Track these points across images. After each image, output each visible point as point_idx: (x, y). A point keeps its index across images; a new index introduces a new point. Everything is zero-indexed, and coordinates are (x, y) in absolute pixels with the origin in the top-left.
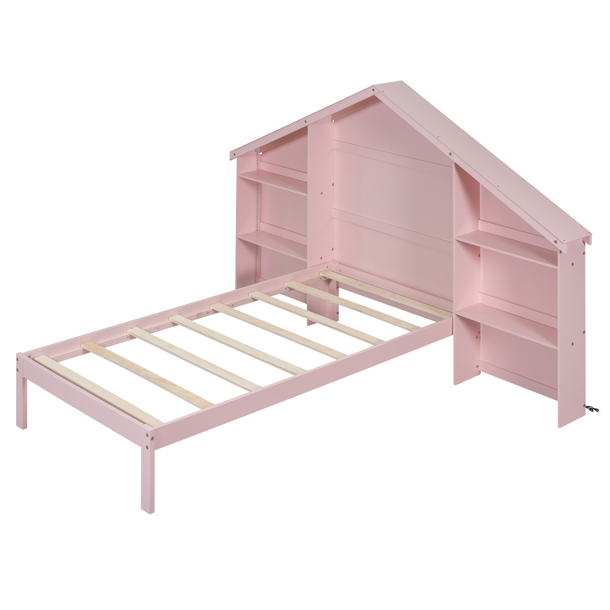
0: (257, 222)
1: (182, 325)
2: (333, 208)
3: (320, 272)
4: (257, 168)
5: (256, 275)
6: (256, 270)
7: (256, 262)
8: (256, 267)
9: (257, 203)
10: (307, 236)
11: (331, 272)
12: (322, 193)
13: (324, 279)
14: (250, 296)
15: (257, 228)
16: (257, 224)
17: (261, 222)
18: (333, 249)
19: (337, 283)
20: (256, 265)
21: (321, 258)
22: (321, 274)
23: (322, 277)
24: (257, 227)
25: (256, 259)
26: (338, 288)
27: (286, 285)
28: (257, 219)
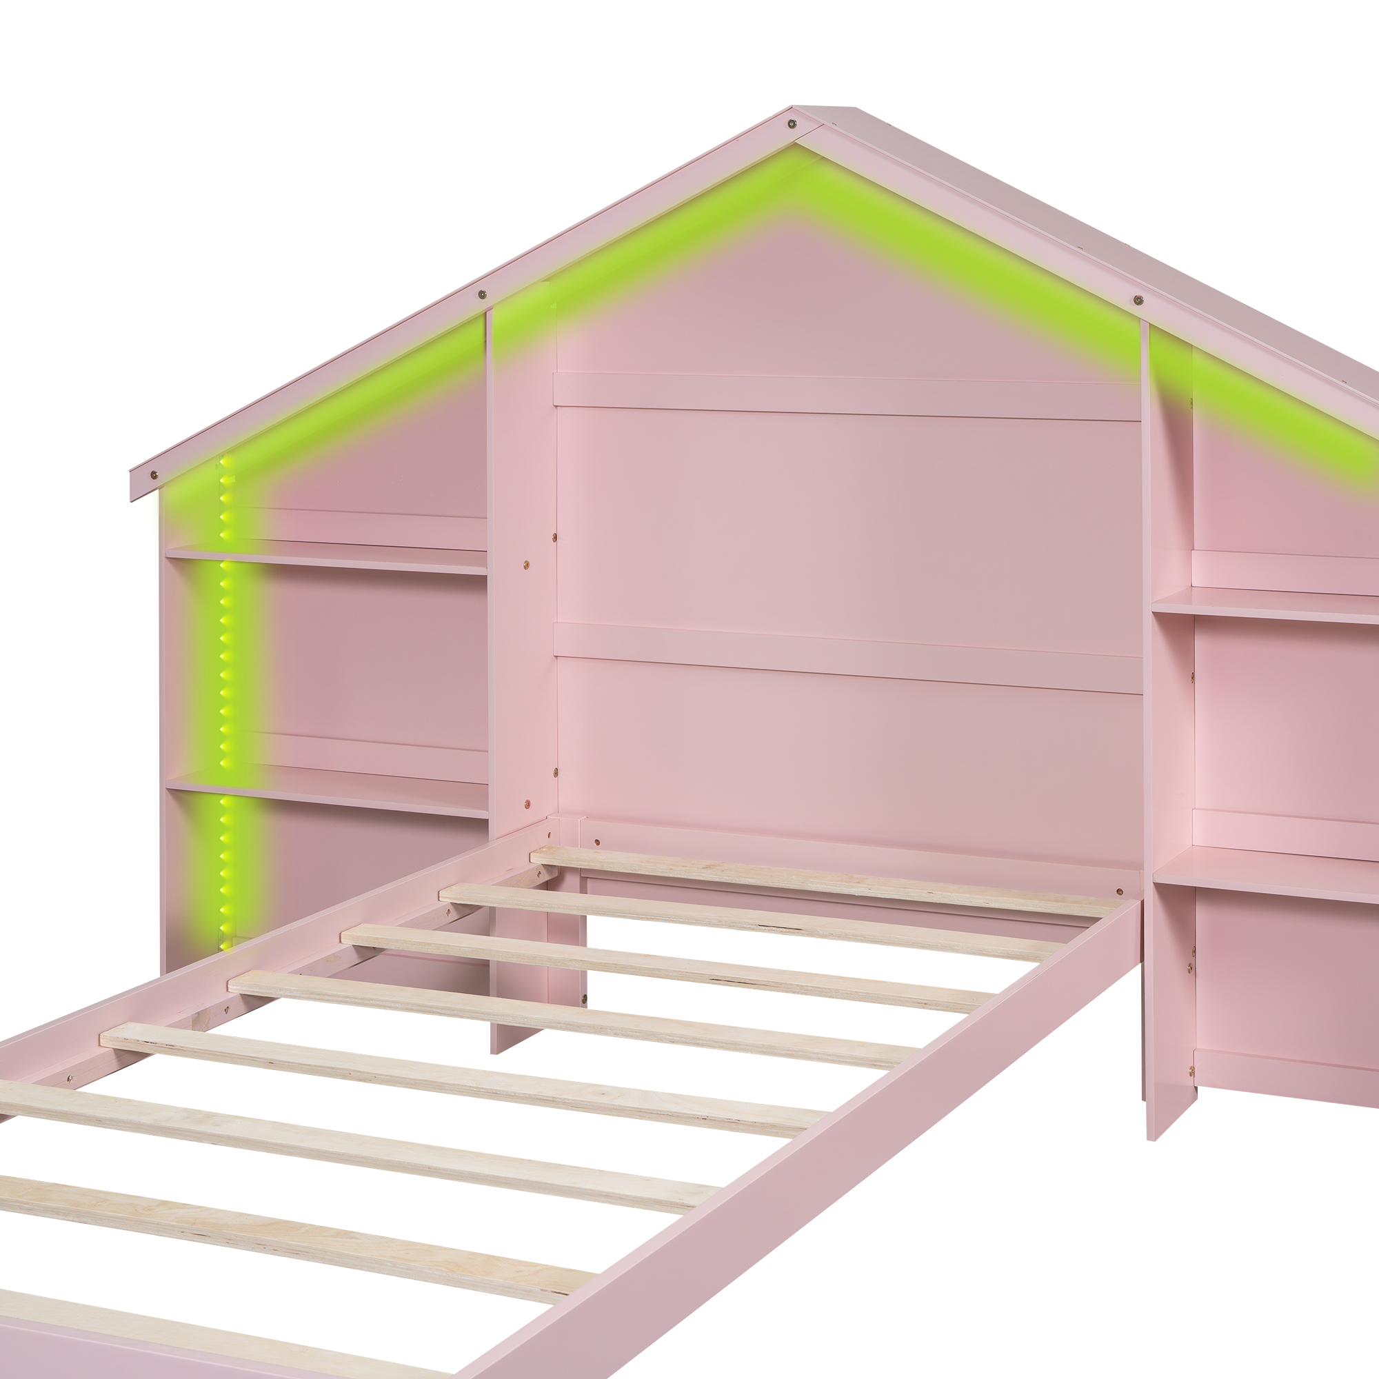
1: (171, 1049)
2: (558, 622)
3: (533, 851)
12: (527, 566)
14: (348, 942)
18: (556, 774)
21: (528, 805)
22: (537, 860)
23: (543, 870)
27: (448, 897)
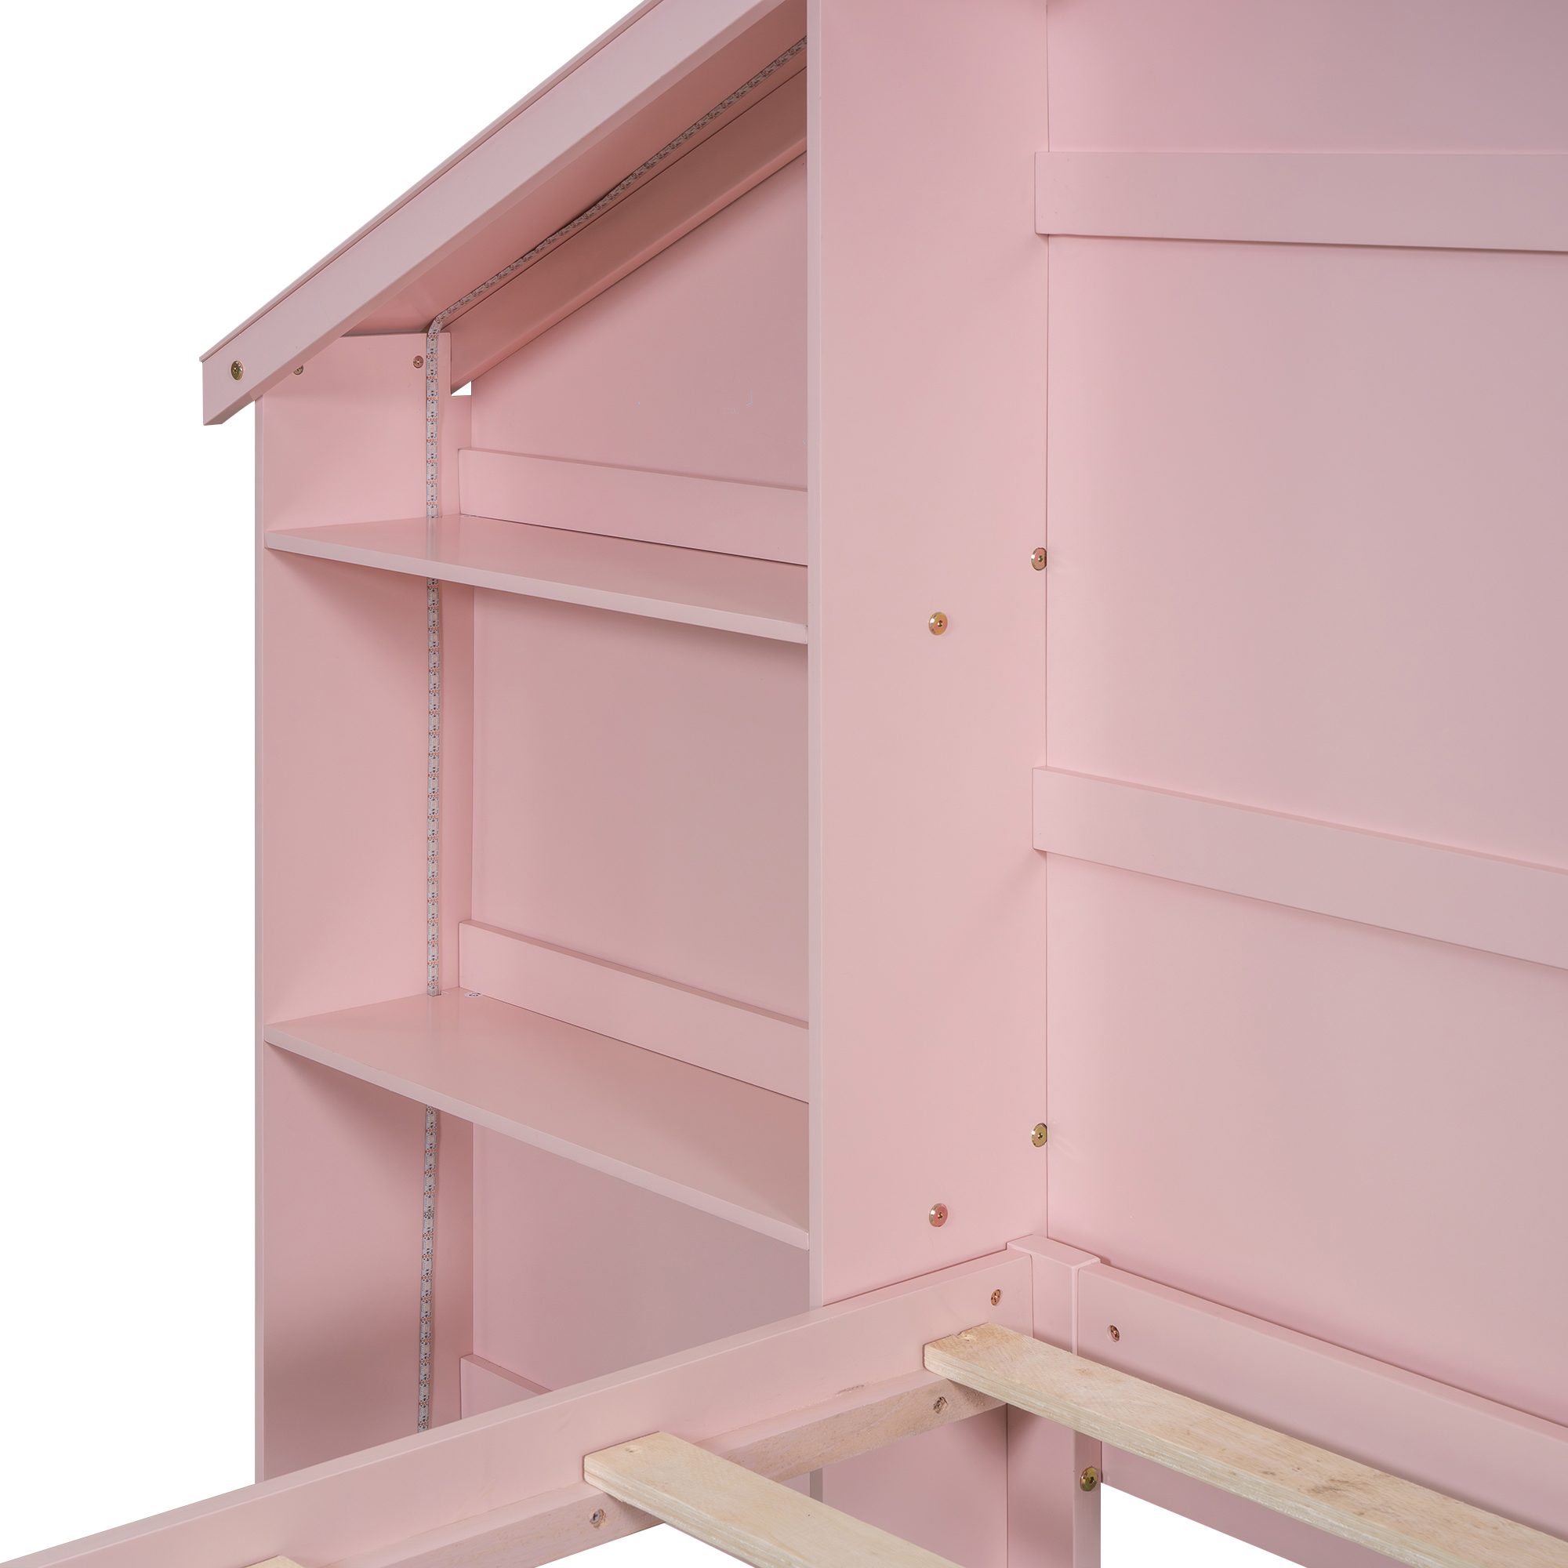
0: (434, 921)
2: (1046, 768)
3: (935, 1342)
4: (433, 501)
5: (430, 1339)
6: (429, 1298)
7: (430, 1235)
8: (429, 1276)
9: (435, 774)
10: (804, 1024)
11: (1028, 1340)
12: (940, 625)
13: (969, 1410)
15: (433, 972)
16: (434, 942)
17: (468, 921)
18: (1041, 1139)
19: (1087, 1447)
20: (429, 1256)
21: (940, 1216)
22: (942, 1366)
23: (952, 1395)
24: (435, 962)
25: (430, 1214)
26: (1091, 1484)
28: (434, 900)
